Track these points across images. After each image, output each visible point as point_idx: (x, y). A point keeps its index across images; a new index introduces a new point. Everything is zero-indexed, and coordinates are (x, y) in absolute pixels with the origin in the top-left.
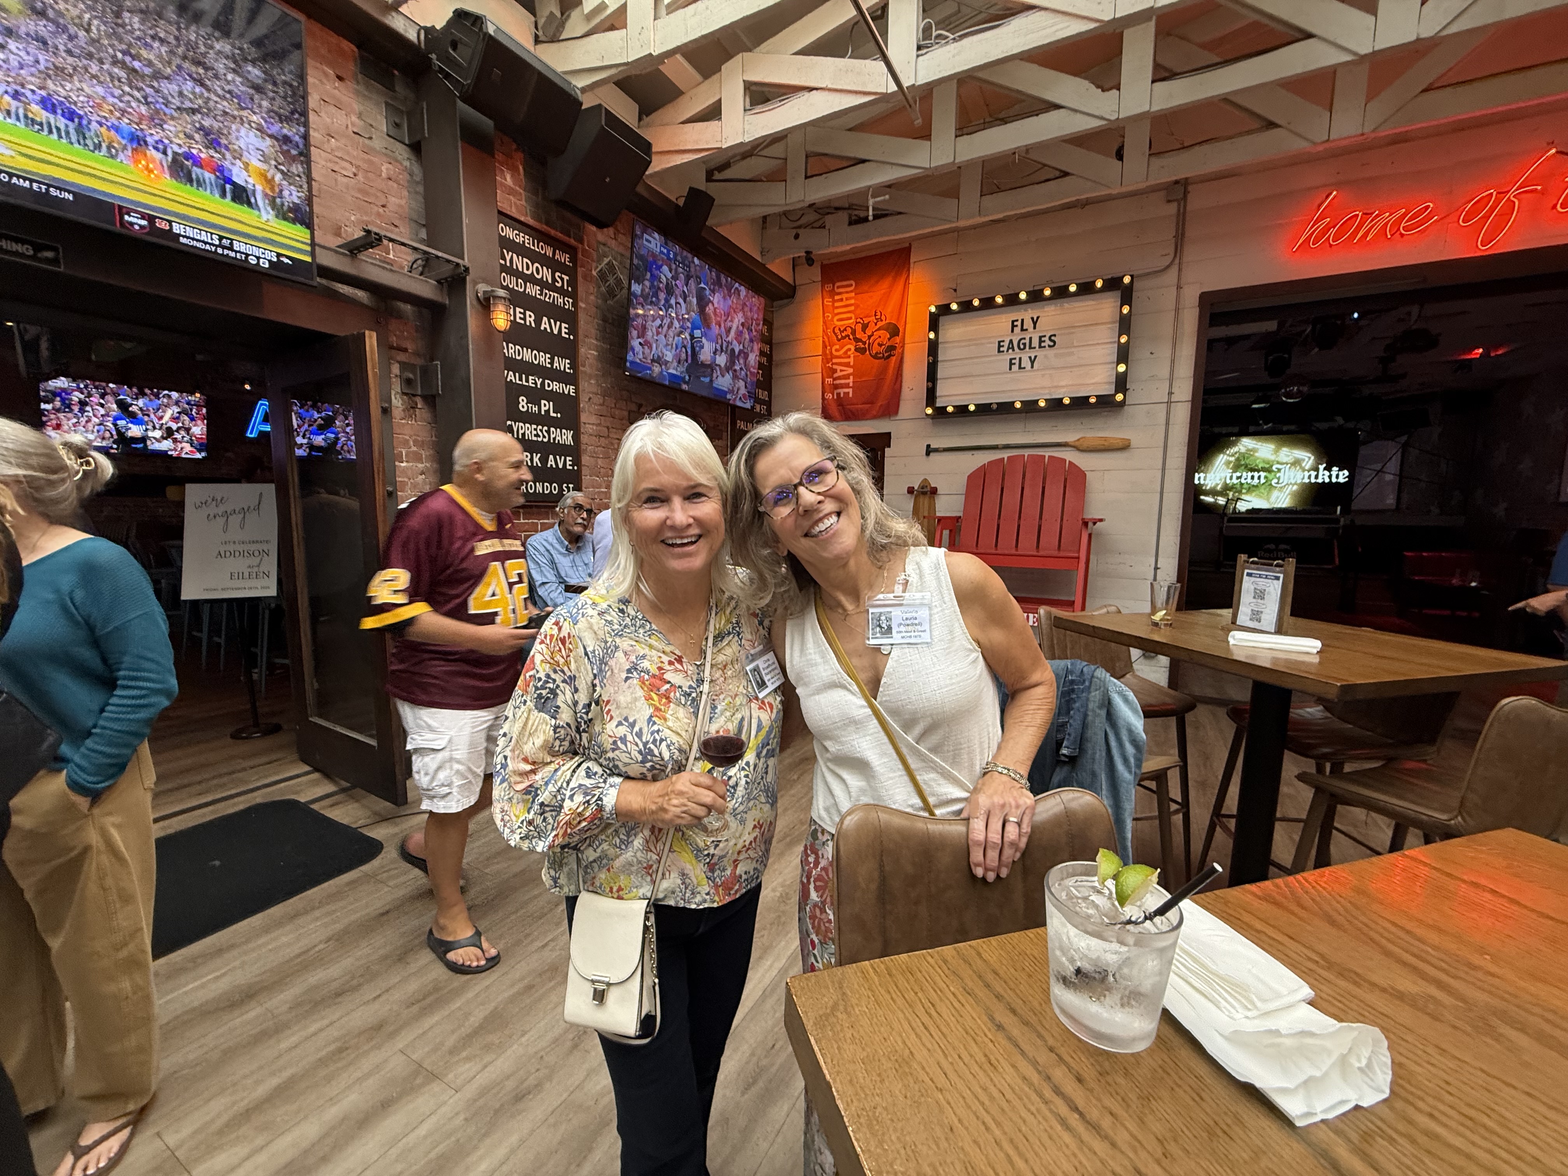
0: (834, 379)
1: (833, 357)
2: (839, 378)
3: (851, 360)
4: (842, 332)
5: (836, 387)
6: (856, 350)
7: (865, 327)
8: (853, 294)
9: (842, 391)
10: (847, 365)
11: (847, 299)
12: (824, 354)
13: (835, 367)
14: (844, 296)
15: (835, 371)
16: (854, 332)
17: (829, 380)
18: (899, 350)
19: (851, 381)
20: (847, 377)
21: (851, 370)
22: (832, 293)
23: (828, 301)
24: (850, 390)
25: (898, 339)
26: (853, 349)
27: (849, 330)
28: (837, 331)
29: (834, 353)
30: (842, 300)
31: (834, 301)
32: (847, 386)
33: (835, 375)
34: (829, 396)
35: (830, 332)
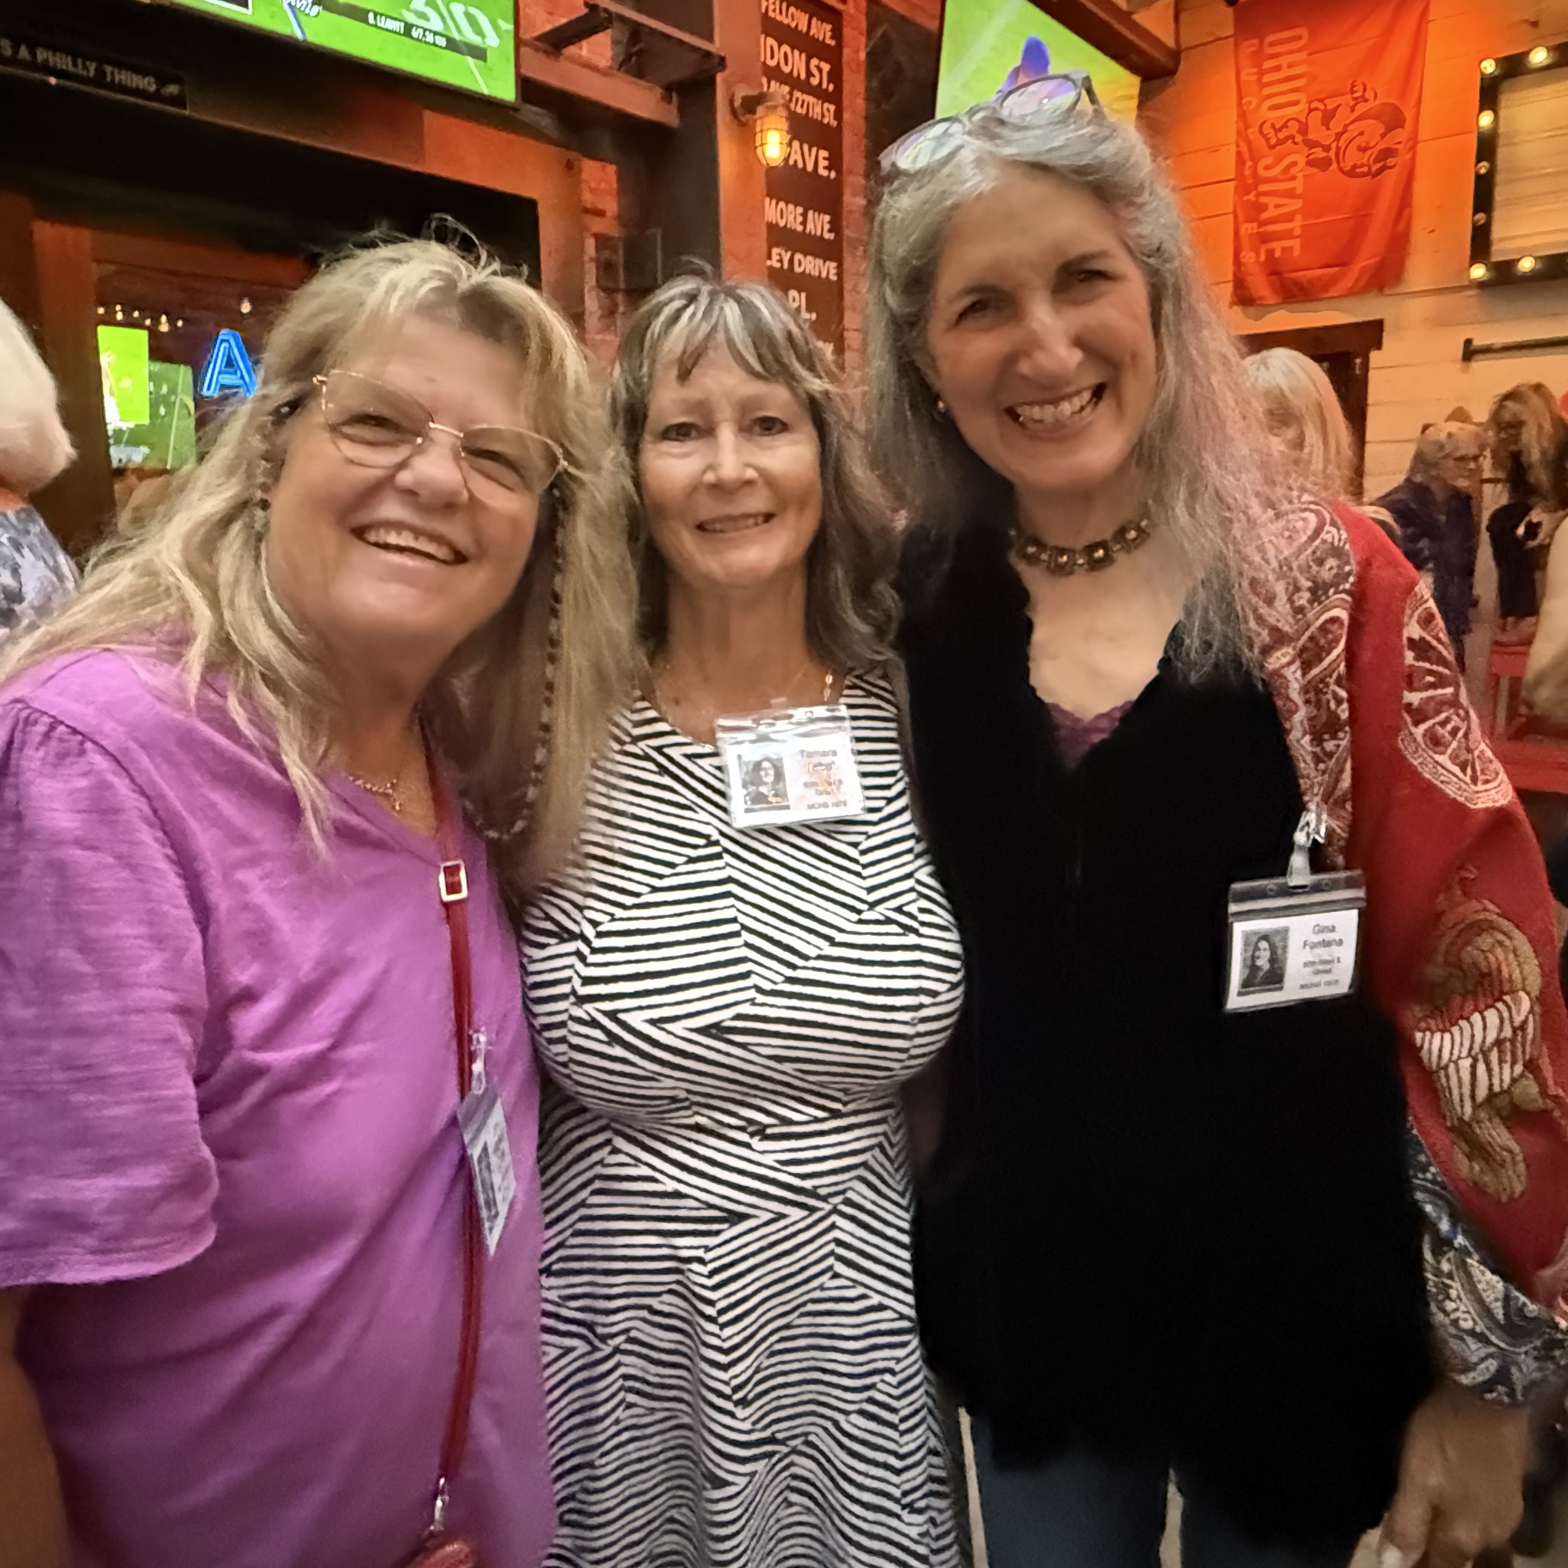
0: (1262, 224)
1: (1258, 180)
2: (1272, 221)
3: (1298, 185)
4: (1277, 131)
5: (1265, 239)
6: (1310, 163)
8: (1303, 55)
9: (1277, 246)
10: (1290, 194)
11: (1290, 66)
12: (1240, 176)
13: (1263, 200)
14: (1283, 61)
15: (1264, 208)
16: (1304, 129)
17: (1249, 228)
18: (1404, 157)
19: (1297, 224)
20: (1289, 217)
21: (1296, 204)
22: (1258, 58)
23: (1249, 74)
24: (1296, 244)
25: (1401, 135)
26: (1302, 161)
27: (1294, 127)
28: (1267, 129)
29: (1263, 173)
30: (1278, 68)
31: (1261, 73)
32: (1289, 235)
33: (1264, 216)
34: (1248, 257)
35: (1253, 132)
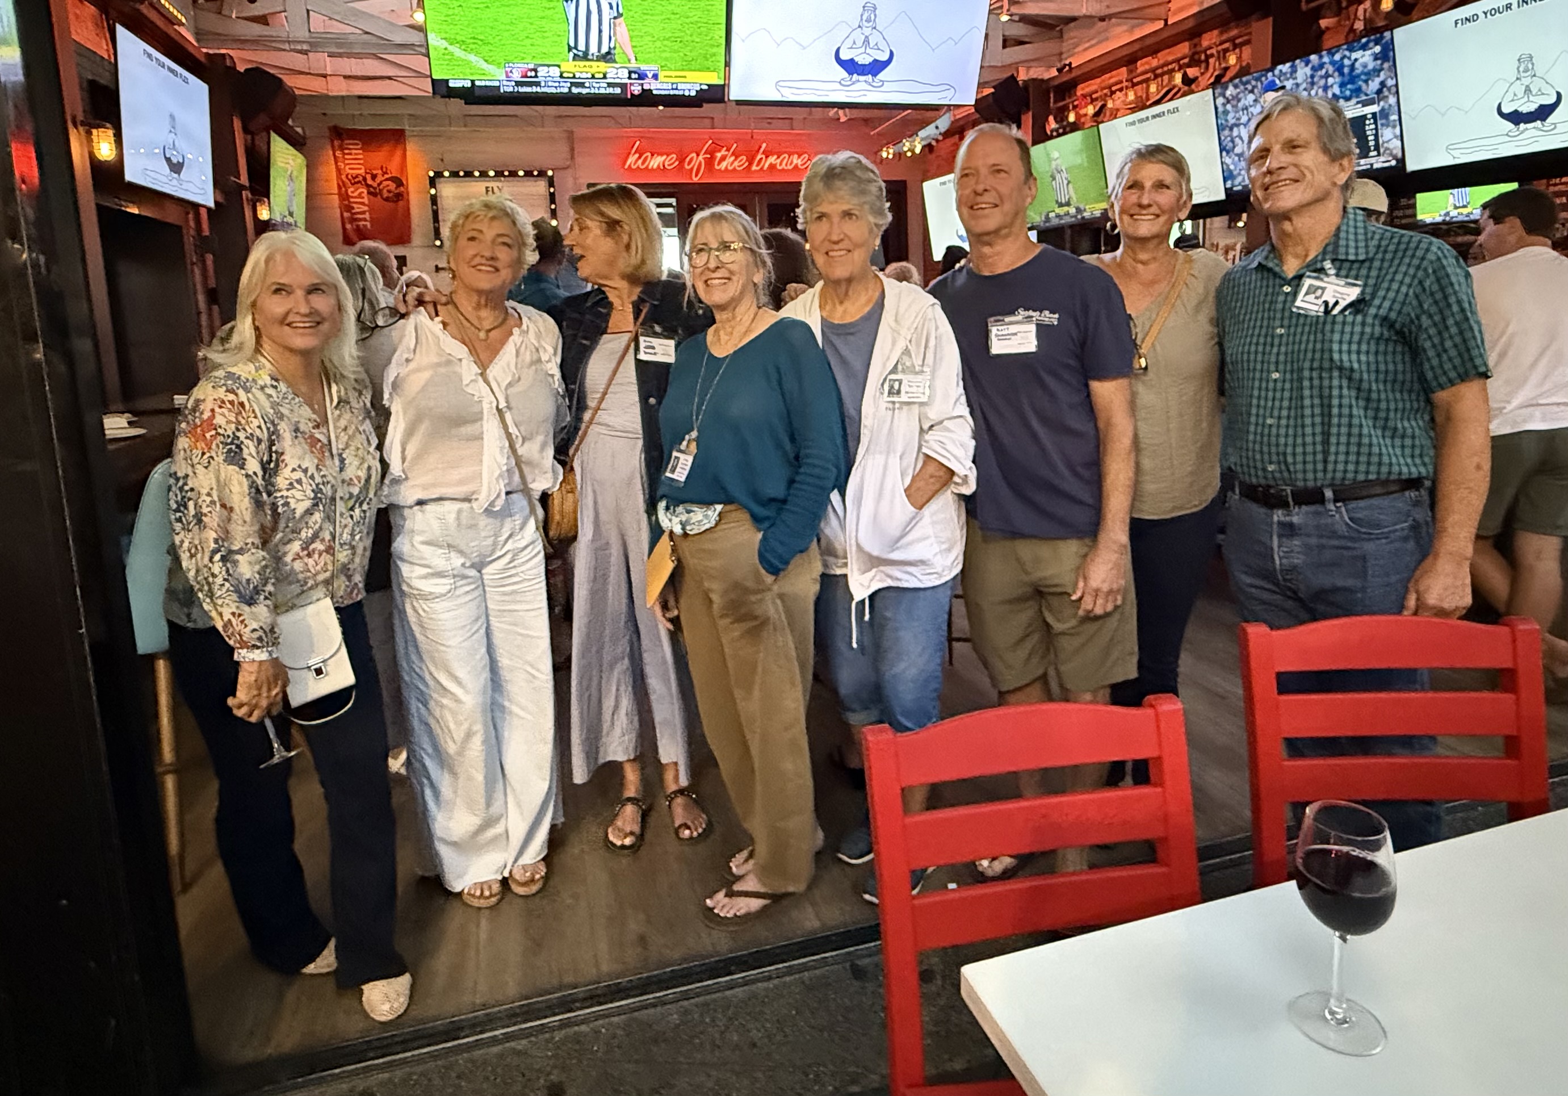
0: (352, 214)
1: (349, 197)
2: (356, 214)
3: (366, 200)
4: (354, 178)
5: (355, 220)
6: (369, 193)
7: (374, 177)
8: (360, 151)
9: (361, 223)
10: (363, 204)
11: (355, 154)
12: (340, 194)
13: (351, 205)
14: (352, 152)
15: (352, 208)
16: (365, 179)
17: (346, 215)
18: (404, 198)
19: (367, 216)
20: (363, 213)
21: (366, 208)
22: (342, 148)
23: (338, 153)
24: (368, 224)
25: (402, 189)
26: (366, 192)
27: (360, 177)
28: (349, 177)
29: (350, 194)
30: (350, 154)
31: (343, 155)
33: (353, 211)
34: (348, 226)
35: (344, 177)
